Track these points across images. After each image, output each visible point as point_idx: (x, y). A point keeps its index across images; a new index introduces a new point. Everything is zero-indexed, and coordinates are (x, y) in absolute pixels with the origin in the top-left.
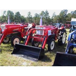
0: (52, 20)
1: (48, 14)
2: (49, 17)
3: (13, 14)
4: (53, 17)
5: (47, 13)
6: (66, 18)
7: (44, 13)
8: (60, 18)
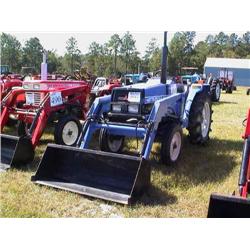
0: (147, 62)
1: (133, 43)
2: (137, 53)
3: (18, 44)
4: (150, 53)
5: (129, 42)
6: (192, 58)
7: (120, 41)
8: (173, 56)
